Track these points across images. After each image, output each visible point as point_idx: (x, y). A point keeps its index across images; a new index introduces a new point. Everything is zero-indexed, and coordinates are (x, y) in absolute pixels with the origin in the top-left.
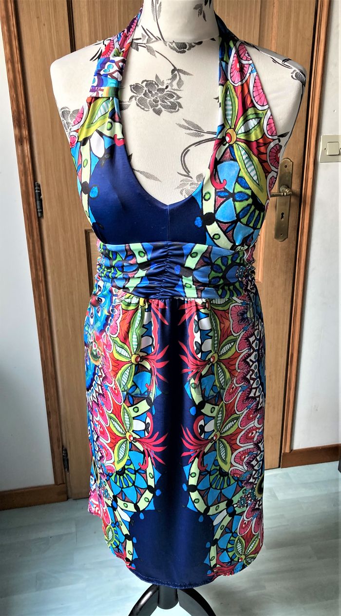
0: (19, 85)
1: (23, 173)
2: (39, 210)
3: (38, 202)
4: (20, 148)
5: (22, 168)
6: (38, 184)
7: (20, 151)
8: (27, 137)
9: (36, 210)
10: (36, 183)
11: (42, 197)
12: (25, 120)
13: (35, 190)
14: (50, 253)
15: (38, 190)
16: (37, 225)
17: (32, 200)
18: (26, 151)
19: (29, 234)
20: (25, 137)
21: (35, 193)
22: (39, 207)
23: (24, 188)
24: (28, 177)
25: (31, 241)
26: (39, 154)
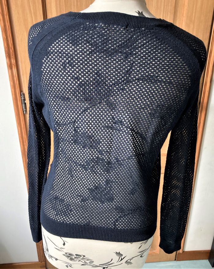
0: (8, 30)
1: (14, 87)
2: (24, 110)
3: (23, 105)
4: (10, 71)
5: (12, 84)
6: (23, 94)
7: (10, 73)
8: (15, 64)
9: (22, 110)
10: (22, 93)
11: (26, 101)
12: (13, 53)
13: (21, 97)
15: (23, 97)
16: (23, 118)
17: (19, 103)
18: (14, 73)
19: (19, 125)
20: (13, 64)
21: (21, 99)
22: (24, 108)
23: (14, 96)
24: (16, 89)
25: (19, 128)
26: (23, 75)
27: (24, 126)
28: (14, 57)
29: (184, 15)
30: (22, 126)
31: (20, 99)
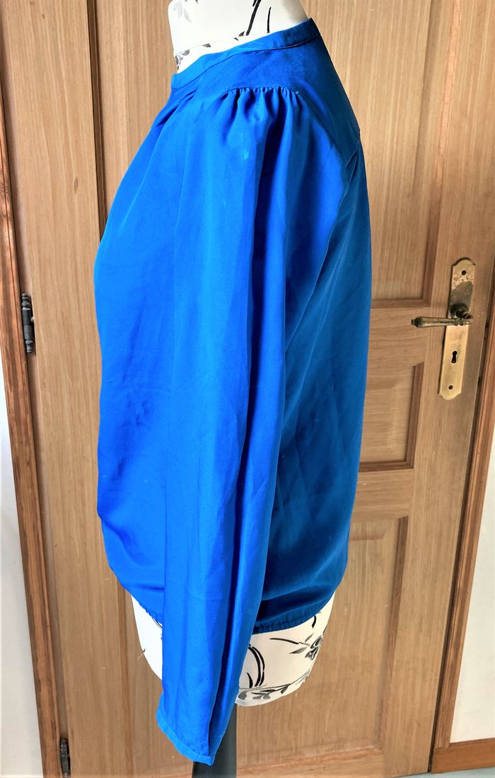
2: (27, 342)
3: (26, 328)
6: (26, 296)
8: (9, 215)
9: (22, 341)
10: (23, 295)
11: (33, 318)
12: (6, 184)
13: (22, 308)
14: (46, 415)
15: (27, 306)
16: (24, 366)
17: (16, 323)
19: (10, 383)
20: (5, 214)
21: (21, 312)
22: (27, 336)
23: (2, 303)
24: (9, 284)
25: (12, 395)
26: (30, 243)
27: (27, 388)
28: (7, 195)
29: (447, 99)
30: (21, 388)
31: (19, 313)
